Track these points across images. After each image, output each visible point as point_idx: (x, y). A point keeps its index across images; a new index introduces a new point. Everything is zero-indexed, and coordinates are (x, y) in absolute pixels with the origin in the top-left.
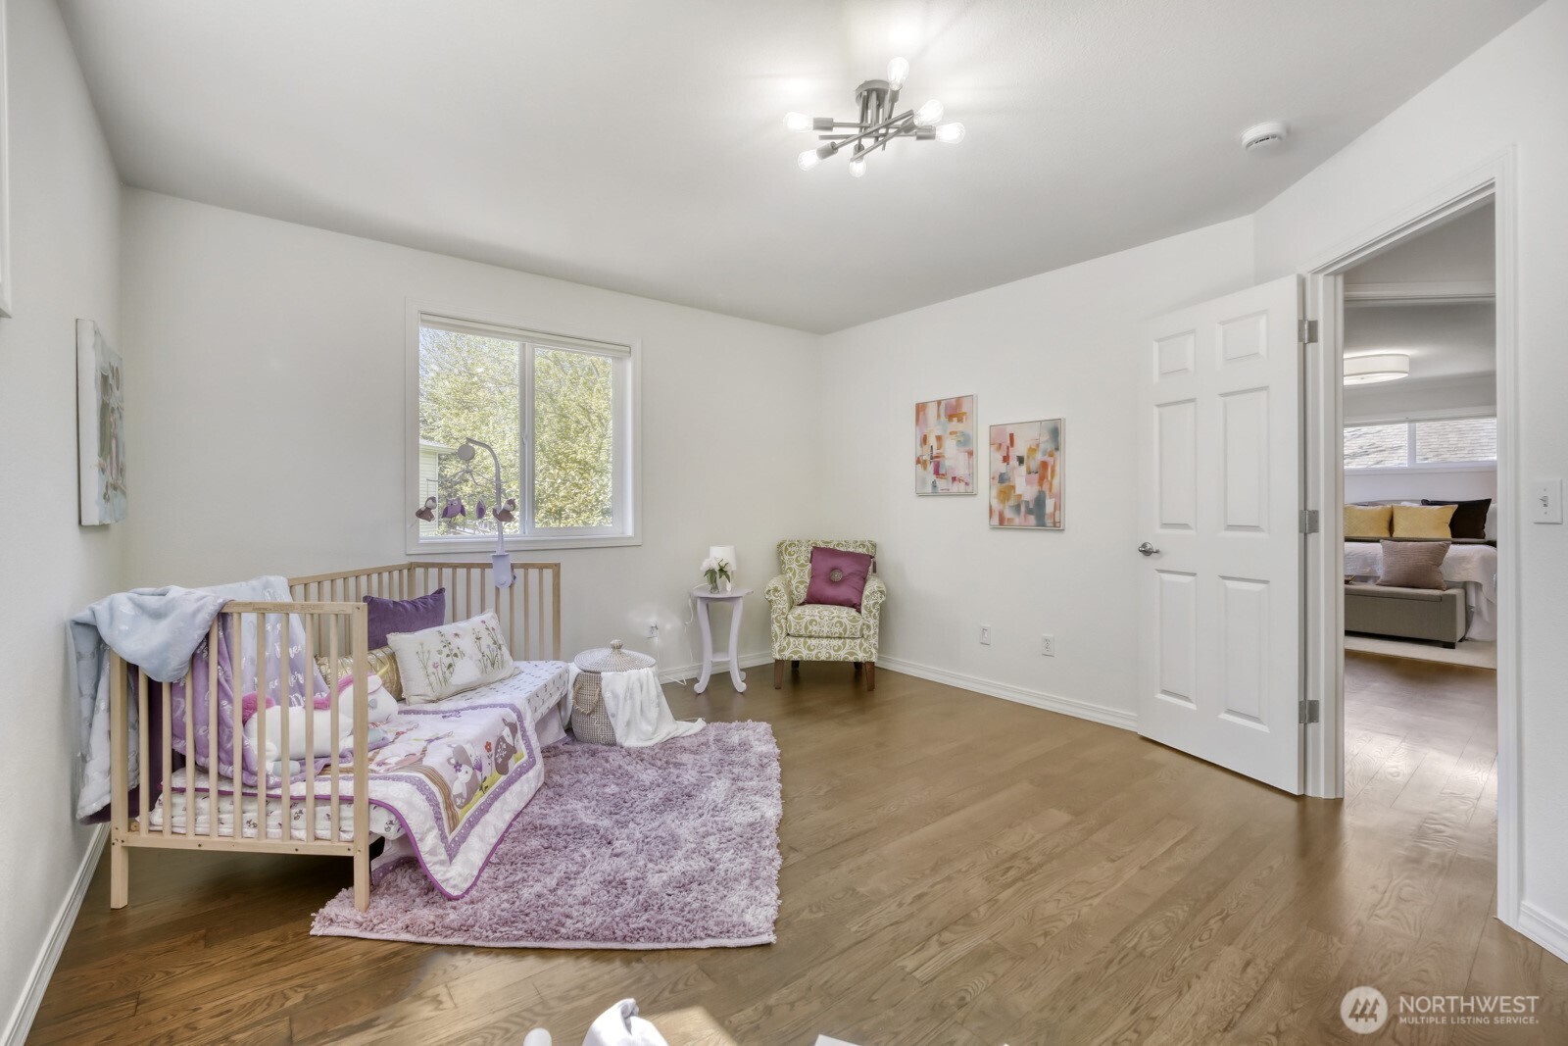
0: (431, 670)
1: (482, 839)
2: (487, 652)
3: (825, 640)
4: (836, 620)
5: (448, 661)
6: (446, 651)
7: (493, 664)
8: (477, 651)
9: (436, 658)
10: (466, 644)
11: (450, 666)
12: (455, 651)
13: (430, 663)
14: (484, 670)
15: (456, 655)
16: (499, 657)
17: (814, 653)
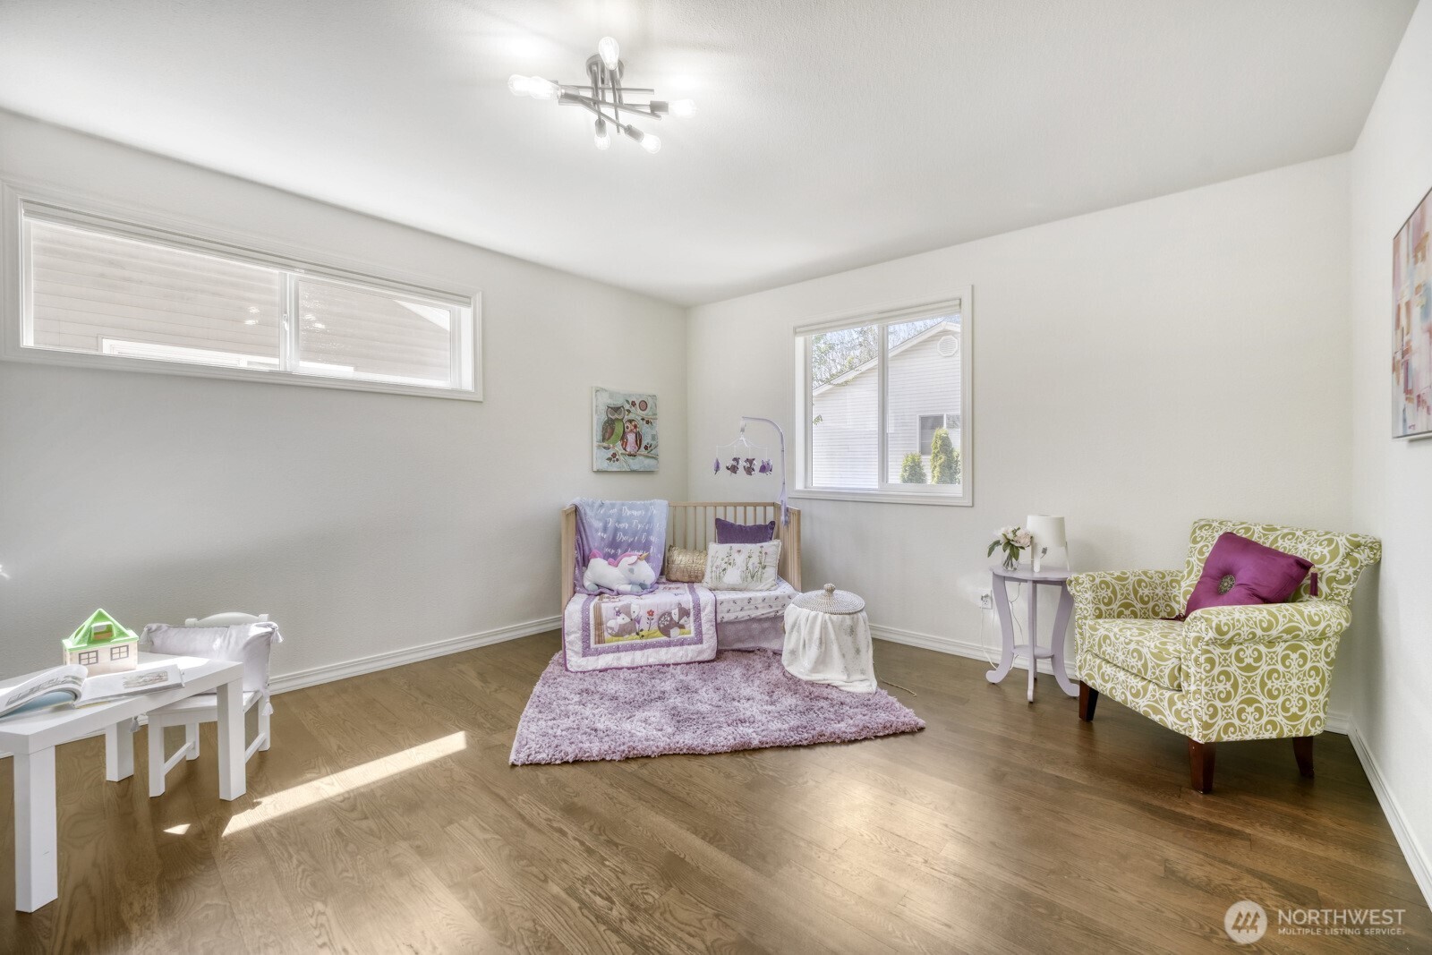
0: (714, 569)
1: (619, 659)
2: (751, 567)
3: (1122, 673)
4: (1133, 646)
5: (724, 566)
6: (726, 560)
7: (753, 577)
8: (744, 565)
9: (719, 562)
10: (740, 560)
11: (724, 570)
12: (732, 561)
13: (715, 565)
14: (744, 579)
15: (730, 564)
16: (759, 573)
17: (1109, 685)
